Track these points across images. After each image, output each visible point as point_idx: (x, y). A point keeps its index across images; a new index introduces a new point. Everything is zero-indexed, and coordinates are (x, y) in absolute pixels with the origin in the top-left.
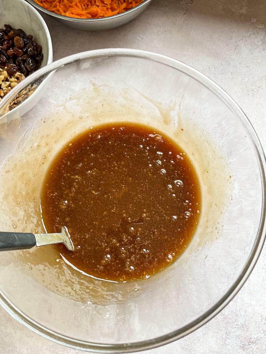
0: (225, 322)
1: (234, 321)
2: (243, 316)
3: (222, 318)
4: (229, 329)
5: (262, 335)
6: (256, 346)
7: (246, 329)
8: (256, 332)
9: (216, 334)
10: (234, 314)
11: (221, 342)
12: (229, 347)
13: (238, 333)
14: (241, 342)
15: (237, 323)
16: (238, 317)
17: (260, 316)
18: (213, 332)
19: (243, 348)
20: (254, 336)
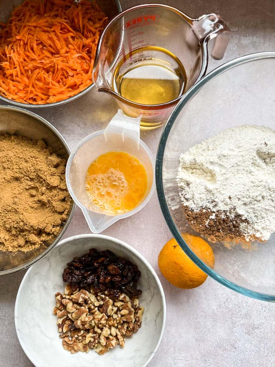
0: (230, 313)
1: (238, 312)
2: (245, 306)
3: (227, 311)
4: (234, 319)
5: (264, 321)
6: (260, 331)
7: (249, 318)
8: (258, 319)
9: (223, 325)
10: (237, 306)
11: (229, 331)
12: (236, 334)
13: (242, 322)
14: (246, 329)
15: (241, 313)
16: (241, 308)
17: (260, 305)
18: (221, 323)
19: (248, 333)
20: (257, 322)
